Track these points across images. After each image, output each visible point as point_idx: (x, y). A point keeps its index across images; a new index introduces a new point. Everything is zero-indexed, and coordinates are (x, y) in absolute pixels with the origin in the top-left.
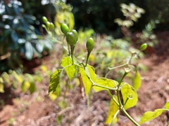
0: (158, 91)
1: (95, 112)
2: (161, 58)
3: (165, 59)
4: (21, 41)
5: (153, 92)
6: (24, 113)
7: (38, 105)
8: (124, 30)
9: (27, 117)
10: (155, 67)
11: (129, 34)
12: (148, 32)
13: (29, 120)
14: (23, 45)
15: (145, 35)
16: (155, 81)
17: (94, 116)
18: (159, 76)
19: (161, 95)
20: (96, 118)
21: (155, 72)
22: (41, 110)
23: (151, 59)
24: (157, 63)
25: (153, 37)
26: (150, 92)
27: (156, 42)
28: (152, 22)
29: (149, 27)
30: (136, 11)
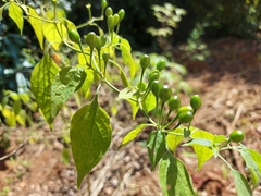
0: (215, 119)
1: (128, 158)
2: (217, 75)
3: (222, 75)
5: (208, 122)
6: (24, 178)
7: (44, 163)
8: (161, 41)
9: (29, 183)
10: (208, 89)
11: (169, 47)
12: (195, 41)
13: (32, 187)
15: (193, 46)
16: (210, 106)
17: (125, 163)
18: (214, 99)
19: (219, 124)
20: (129, 165)
21: (209, 95)
22: (49, 170)
23: (203, 77)
24: (211, 82)
25: (203, 47)
26: (203, 121)
27: (207, 53)
28: (199, 26)
29: (195, 34)
30: (174, 12)
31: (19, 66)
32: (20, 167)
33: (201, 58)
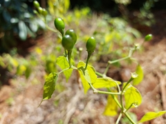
0: (152, 71)
2: (157, 38)
4: (14, 21)
6: (22, 93)
8: (122, 8)
9: (25, 96)
11: (126, 12)
12: (146, 11)
14: (16, 25)
15: (143, 14)
16: (150, 61)
18: (154, 56)
19: (155, 75)
24: (153, 43)
25: (151, 16)
27: (153, 21)
29: (147, 5)
31: (22, 17)
32: (20, 85)
33: (148, 24)
